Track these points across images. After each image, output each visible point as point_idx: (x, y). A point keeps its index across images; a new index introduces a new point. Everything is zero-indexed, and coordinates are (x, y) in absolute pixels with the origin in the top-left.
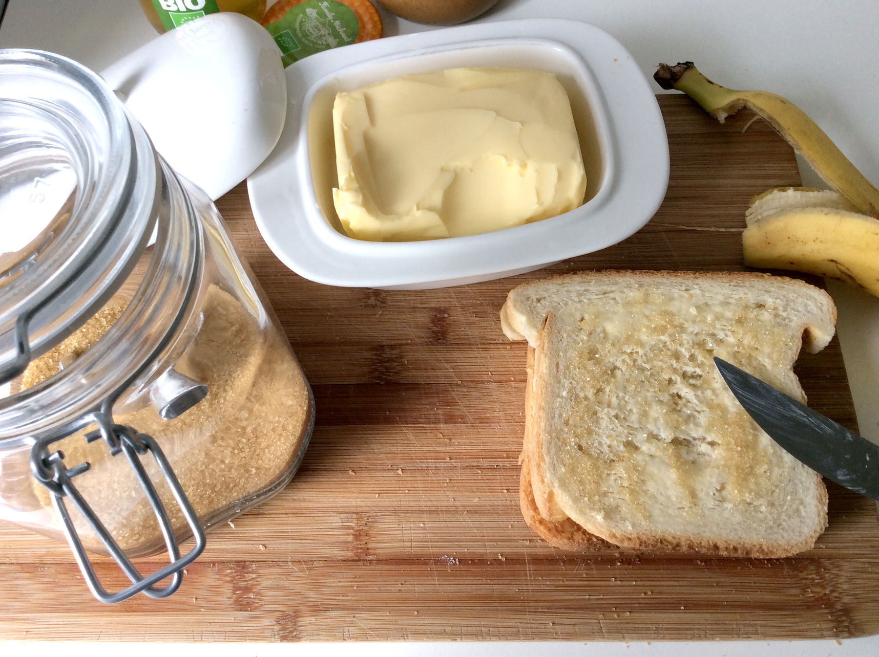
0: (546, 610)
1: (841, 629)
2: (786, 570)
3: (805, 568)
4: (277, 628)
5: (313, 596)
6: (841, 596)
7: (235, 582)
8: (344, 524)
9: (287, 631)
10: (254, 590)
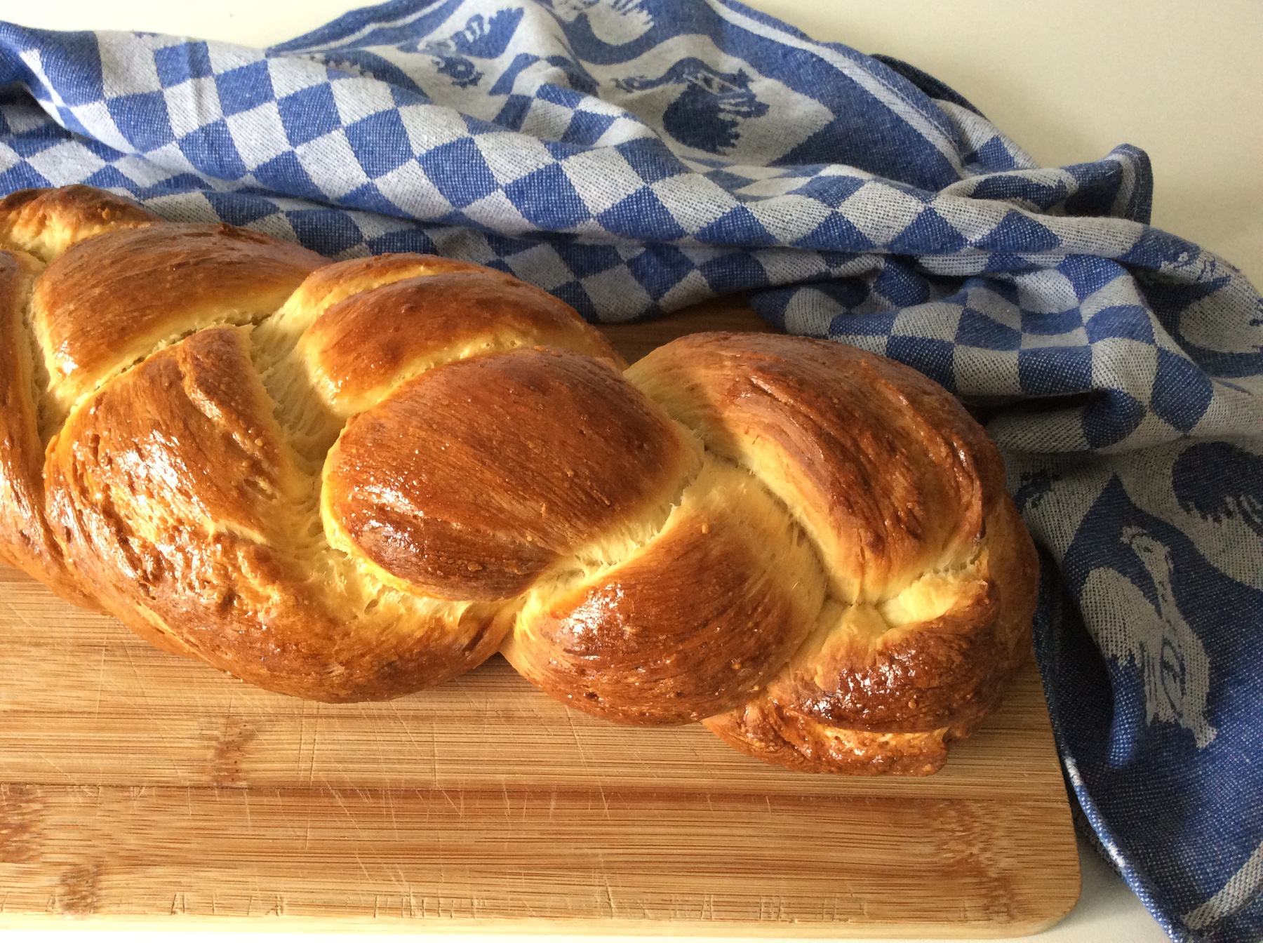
1: (996, 909)
2: (910, 817)
3: (941, 814)
4: (60, 890)
5: (132, 841)
6: (996, 857)
8: (204, 732)
9: (78, 896)
10: (33, 829)
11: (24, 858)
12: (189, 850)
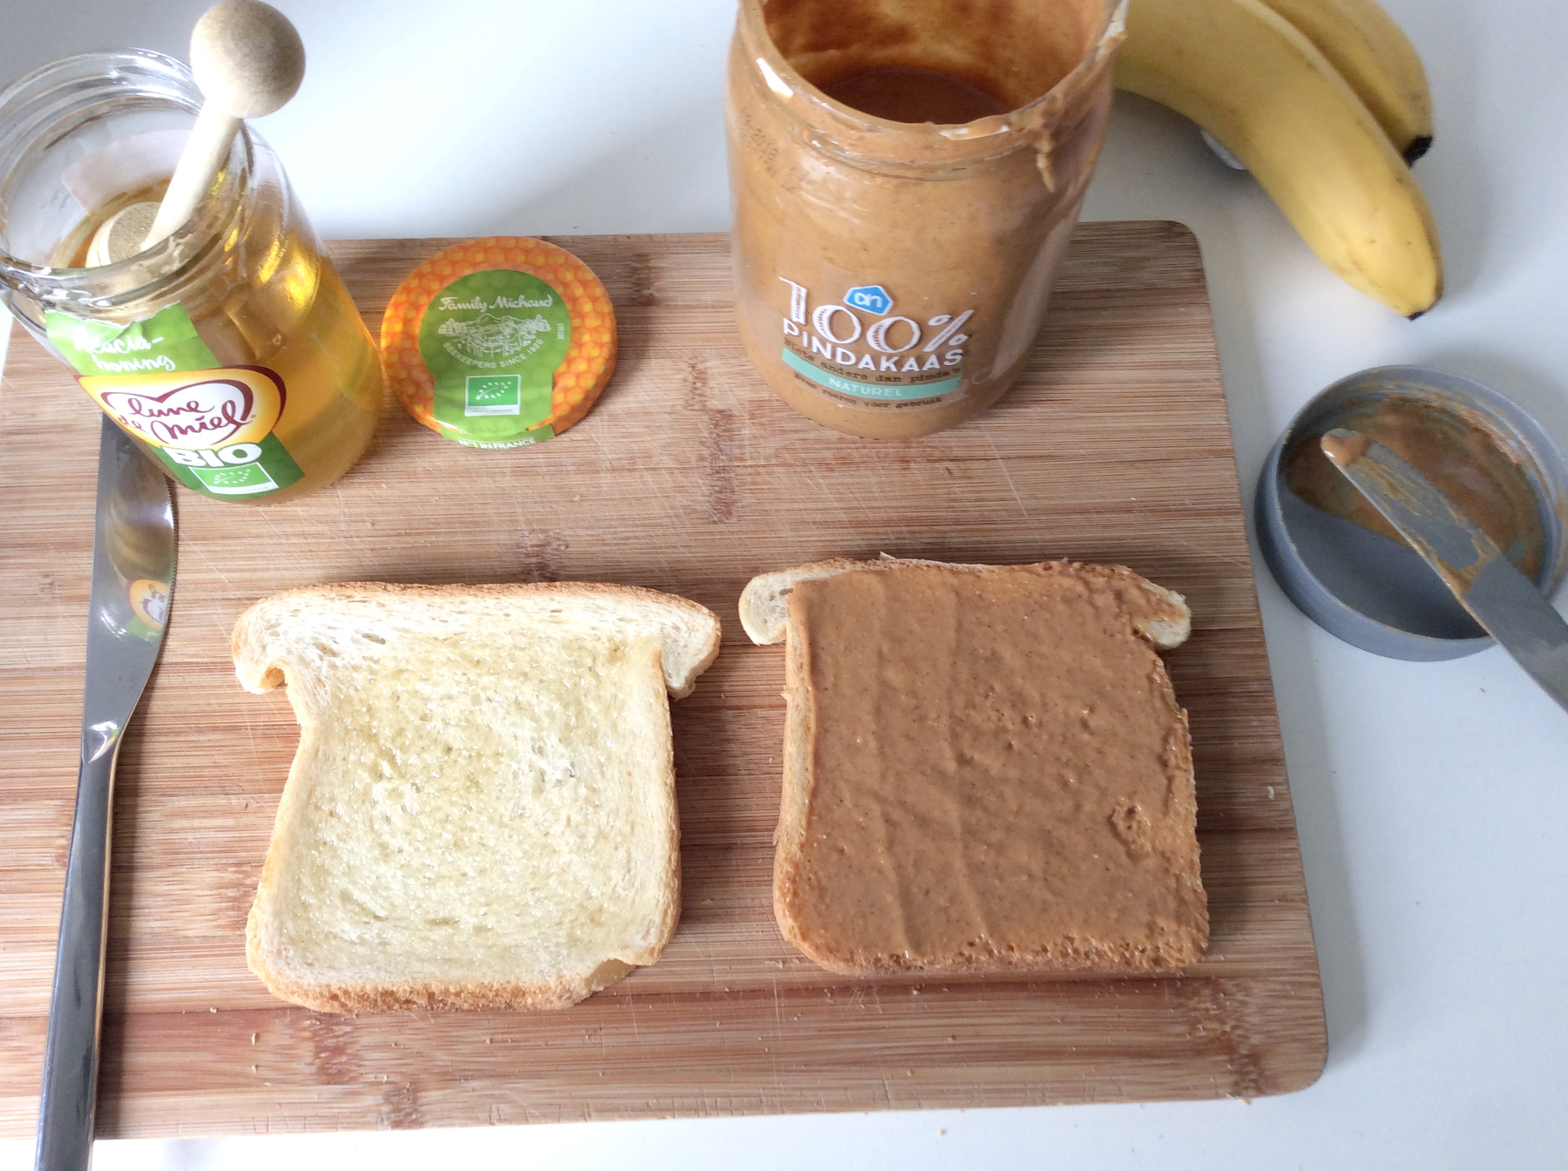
0: (803, 1068)
1: (1245, 1085)
2: (1167, 997)
3: (1196, 993)
4: (386, 1108)
5: (442, 1058)
6: (1247, 1034)
7: (317, 1039)
9: (403, 1113)
10: (349, 1051)
11: (346, 1079)
12: (497, 1063)
